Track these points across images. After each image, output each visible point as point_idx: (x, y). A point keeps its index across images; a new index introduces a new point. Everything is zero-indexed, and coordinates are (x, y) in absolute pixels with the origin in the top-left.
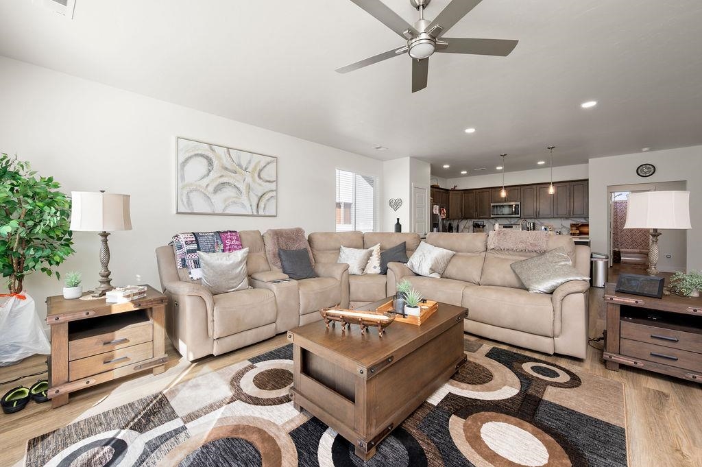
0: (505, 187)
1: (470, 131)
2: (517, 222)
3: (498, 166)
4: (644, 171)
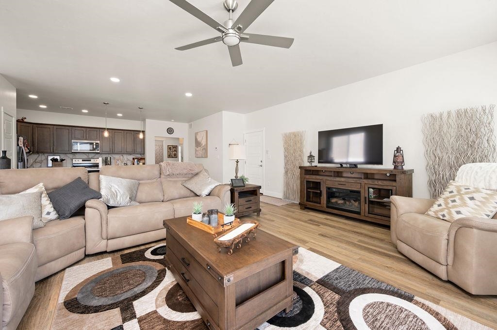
0: (108, 129)
1: (115, 80)
2: (94, 156)
3: (84, 109)
4: (170, 131)
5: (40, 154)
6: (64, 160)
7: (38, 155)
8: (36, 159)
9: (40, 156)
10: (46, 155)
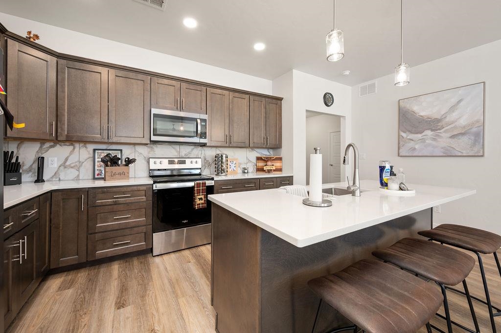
4: (328, 100)
5: (77, 145)
6: (133, 161)
7: (71, 148)
8: (66, 159)
9: (77, 149)
10: (91, 147)
